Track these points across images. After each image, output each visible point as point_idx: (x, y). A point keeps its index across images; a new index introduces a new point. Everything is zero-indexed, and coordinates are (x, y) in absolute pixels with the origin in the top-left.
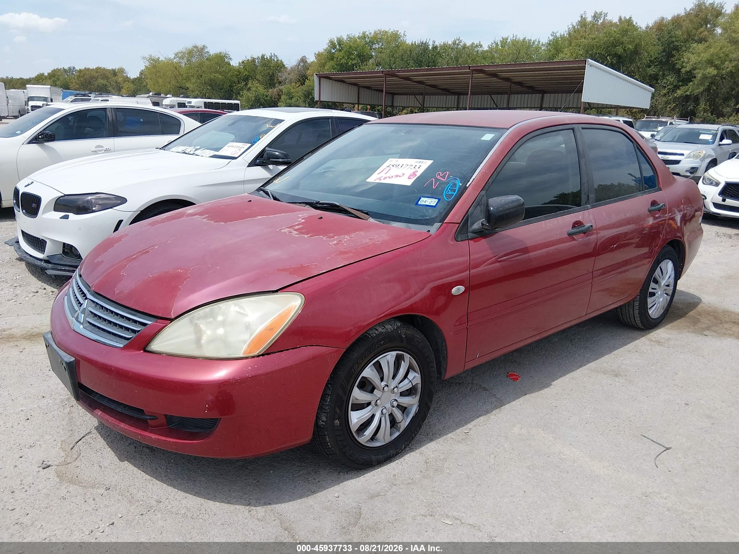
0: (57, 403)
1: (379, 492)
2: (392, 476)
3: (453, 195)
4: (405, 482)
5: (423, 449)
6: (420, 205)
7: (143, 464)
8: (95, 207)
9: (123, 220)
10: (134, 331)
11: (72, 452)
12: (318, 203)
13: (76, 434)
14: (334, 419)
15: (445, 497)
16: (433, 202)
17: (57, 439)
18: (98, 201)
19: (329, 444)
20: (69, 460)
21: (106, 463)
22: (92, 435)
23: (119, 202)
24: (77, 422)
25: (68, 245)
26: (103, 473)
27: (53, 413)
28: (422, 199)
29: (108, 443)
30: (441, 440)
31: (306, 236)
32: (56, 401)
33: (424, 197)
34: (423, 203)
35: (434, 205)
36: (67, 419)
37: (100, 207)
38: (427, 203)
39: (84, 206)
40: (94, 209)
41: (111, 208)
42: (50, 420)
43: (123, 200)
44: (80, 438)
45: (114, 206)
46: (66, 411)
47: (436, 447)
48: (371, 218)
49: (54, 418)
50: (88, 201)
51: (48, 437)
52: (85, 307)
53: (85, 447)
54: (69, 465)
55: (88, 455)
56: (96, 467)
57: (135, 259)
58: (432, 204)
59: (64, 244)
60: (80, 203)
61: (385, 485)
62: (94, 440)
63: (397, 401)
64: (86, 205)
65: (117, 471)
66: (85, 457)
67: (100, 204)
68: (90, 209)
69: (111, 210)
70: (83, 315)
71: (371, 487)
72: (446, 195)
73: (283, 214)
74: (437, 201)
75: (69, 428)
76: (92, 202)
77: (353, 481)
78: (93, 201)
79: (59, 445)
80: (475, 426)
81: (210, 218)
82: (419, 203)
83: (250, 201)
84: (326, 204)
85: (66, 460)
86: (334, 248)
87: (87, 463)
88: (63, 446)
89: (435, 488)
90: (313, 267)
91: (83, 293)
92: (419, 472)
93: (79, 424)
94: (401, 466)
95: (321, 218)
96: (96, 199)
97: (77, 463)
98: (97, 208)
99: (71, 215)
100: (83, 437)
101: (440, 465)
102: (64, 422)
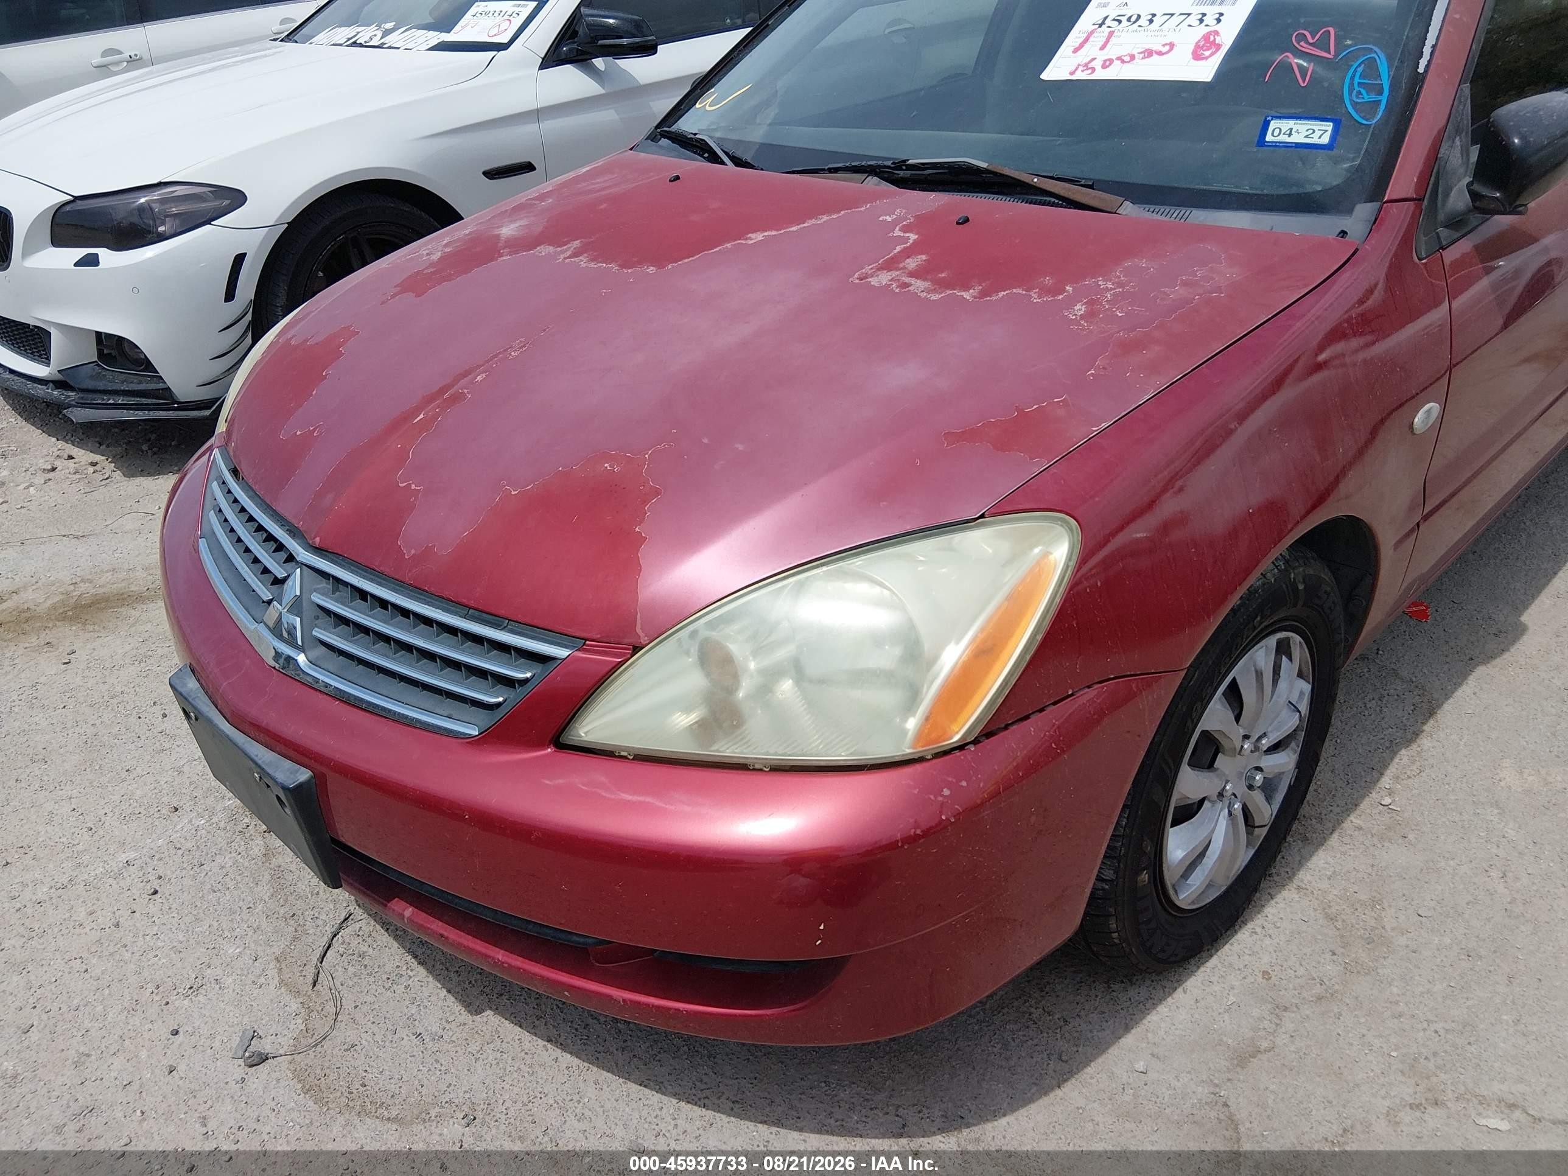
0: (222, 825)
1: (1253, 1039)
2: (1260, 979)
3: (1379, 102)
4: (1305, 994)
5: (1304, 876)
6: (1276, 145)
7: (538, 1013)
8: (163, 224)
9: (246, 254)
10: (509, 682)
11: (319, 995)
12: (901, 165)
13: (310, 927)
14: (1138, 873)
15: (1442, 1032)
16: (1319, 133)
17: (261, 954)
18: (168, 206)
19: (1115, 935)
20: (321, 1026)
21: (431, 1022)
22: (358, 925)
23: (226, 202)
24: (299, 884)
25: (109, 336)
26: (437, 1061)
27: (219, 859)
28: (1274, 124)
29: (414, 947)
30: (1334, 840)
31: (967, 295)
32: (215, 819)
33: (1280, 118)
34: (1284, 138)
35: (1325, 140)
36: (267, 877)
37: (177, 221)
38: (1296, 138)
39: (131, 223)
40: (161, 229)
41: (208, 222)
42: (219, 886)
43: (235, 198)
44: (325, 941)
45: (214, 215)
46: (256, 850)
47: (1330, 860)
48: (1127, 203)
49: (227, 879)
50: (141, 209)
51: (232, 950)
52: (298, 593)
53: (351, 969)
54: (327, 1044)
55: (369, 999)
56: (408, 1042)
57: (424, 425)
58: (1315, 140)
59: (98, 334)
60: (119, 215)
61: (1256, 1012)
62: (369, 940)
63: (1259, 769)
64: (135, 219)
65: (473, 1048)
66: (365, 1008)
67: (175, 216)
68: (149, 232)
69: (207, 228)
70: (298, 619)
71: (1222, 1025)
72: (1355, 105)
73: (825, 218)
74: (1329, 126)
75: (282, 911)
76: (151, 209)
77: (1163, 1009)
78: (157, 208)
79: (272, 972)
80: (1396, 778)
81: (599, 250)
82: (1269, 138)
83: (677, 178)
84: (934, 166)
85: (310, 1026)
86: (1091, 331)
87: (375, 1029)
88: (286, 976)
89: (1397, 1003)
90: (1061, 412)
91: (270, 538)
92: (1328, 956)
93: (308, 890)
94: (1267, 941)
95: (967, 220)
96: (162, 201)
97: (345, 1033)
98: (168, 225)
99: (103, 253)
100: (335, 936)
101: (1373, 923)
102: (260, 888)
